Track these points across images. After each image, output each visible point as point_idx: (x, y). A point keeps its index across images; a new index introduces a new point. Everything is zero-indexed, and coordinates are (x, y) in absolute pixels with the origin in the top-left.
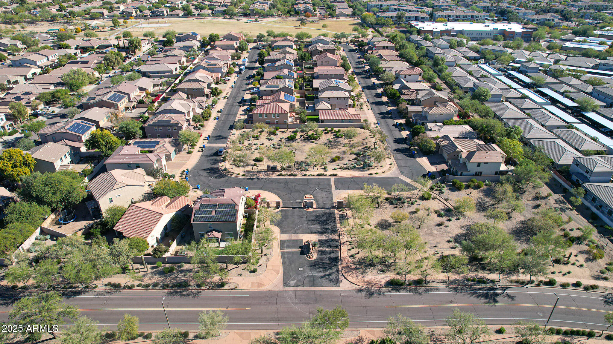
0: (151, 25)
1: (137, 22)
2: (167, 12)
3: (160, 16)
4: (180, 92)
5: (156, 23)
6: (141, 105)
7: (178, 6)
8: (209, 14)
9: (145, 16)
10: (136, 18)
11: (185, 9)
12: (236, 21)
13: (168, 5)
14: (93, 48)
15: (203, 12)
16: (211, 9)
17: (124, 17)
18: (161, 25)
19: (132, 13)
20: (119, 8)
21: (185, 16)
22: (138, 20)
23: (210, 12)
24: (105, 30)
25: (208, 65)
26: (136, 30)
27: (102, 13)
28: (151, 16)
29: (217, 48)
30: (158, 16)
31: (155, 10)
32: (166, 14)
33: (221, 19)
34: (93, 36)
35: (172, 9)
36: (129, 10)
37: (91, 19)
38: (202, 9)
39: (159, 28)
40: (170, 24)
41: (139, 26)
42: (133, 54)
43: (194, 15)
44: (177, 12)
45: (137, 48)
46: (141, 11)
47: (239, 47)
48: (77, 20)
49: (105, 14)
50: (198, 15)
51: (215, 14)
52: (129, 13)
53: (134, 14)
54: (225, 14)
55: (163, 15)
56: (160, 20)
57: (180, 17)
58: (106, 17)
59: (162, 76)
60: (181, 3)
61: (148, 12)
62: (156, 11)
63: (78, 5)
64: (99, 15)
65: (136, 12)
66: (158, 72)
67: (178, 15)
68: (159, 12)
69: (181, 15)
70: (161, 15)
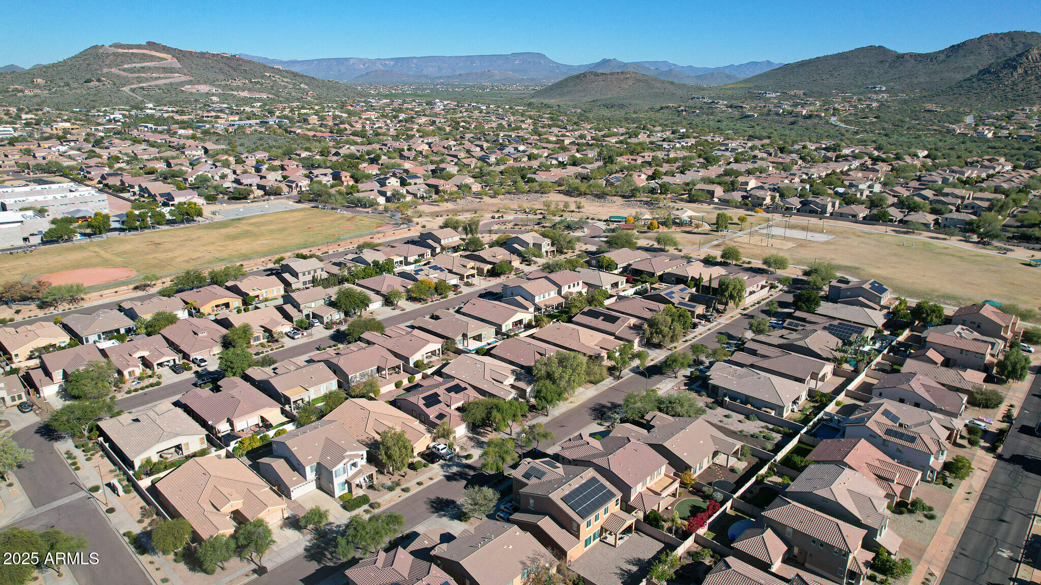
0: (791, 233)
1: (768, 220)
2: (833, 206)
3: (815, 212)
4: (769, 534)
5: (805, 229)
6: (648, 528)
7: (862, 194)
8: (926, 226)
9: (787, 209)
10: (768, 210)
11: (873, 203)
12: (994, 253)
13: (841, 190)
14: (652, 275)
15: (913, 217)
16: (934, 211)
17: (747, 205)
18: (810, 236)
19: (764, 199)
20: (747, 184)
21: (869, 220)
22: (769, 215)
23: (930, 218)
24: (700, 230)
25: (889, 432)
26: (755, 240)
27: (711, 193)
28: (798, 210)
29: (932, 354)
30: (812, 212)
31: (810, 199)
32: (829, 209)
33: (954, 243)
34: (670, 245)
35: (847, 200)
36: (760, 193)
37: (690, 202)
38: (913, 208)
39: (802, 244)
40: (830, 237)
41: (765, 231)
42: (721, 307)
43: (891, 221)
44: (854, 208)
45: (732, 297)
46: (782, 196)
47: (1001, 365)
48: (665, 201)
49: (716, 195)
50: (901, 221)
51: (942, 227)
52: (758, 198)
53: (768, 201)
54: (967, 229)
55: (824, 211)
56: (813, 221)
57: (857, 222)
58: (716, 200)
59: (752, 412)
60: (870, 187)
61: (795, 202)
62: (811, 202)
63: (682, 172)
64: (704, 195)
65: (773, 198)
66: (746, 400)
67: (854, 216)
68: (816, 204)
69: (861, 215)
70: (820, 213)
